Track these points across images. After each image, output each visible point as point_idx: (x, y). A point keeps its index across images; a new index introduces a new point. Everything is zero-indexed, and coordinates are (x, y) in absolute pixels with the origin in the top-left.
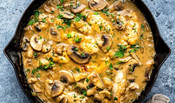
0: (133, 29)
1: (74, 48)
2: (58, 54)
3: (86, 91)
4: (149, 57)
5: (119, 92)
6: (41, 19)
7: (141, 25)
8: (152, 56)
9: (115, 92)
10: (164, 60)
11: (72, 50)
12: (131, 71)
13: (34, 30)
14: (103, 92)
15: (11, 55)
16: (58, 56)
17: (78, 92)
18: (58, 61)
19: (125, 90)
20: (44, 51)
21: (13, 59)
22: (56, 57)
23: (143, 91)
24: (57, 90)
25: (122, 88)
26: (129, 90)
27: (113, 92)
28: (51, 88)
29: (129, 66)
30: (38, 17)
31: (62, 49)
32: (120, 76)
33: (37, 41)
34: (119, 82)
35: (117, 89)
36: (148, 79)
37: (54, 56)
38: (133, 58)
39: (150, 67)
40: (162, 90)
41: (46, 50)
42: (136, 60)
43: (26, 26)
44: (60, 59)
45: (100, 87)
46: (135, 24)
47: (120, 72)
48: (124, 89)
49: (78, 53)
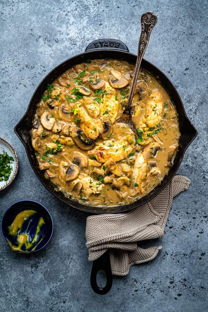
0: (153, 110)
1: (80, 131)
2: (65, 136)
3: (103, 177)
4: (173, 140)
5: (140, 177)
6: (54, 96)
7: (164, 103)
8: (176, 138)
9: (136, 177)
10: (189, 142)
11: (77, 133)
12: (153, 154)
13: (47, 107)
14: (121, 178)
15: (22, 134)
16: (65, 138)
17: (94, 178)
18: (65, 143)
19: (146, 176)
20: (54, 132)
21: (24, 138)
22: (63, 139)
23: (166, 175)
24: (72, 173)
25: (143, 173)
26: (150, 176)
27: (133, 177)
28: (65, 171)
29: (151, 149)
30: (51, 93)
31: (69, 130)
32: (141, 160)
33: (49, 119)
34: (139, 167)
35: (137, 175)
36: (171, 164)
37: (61, 138)
38: (155, 141)
39: (174, 151)
40: (182, 170)
41: (56, 130)
42: (158, 143)
43: (39, 102)
44: (67, 141)
45: (118, 175)
46: (156, 105)
47: (140, 156)
48: (145, 174)
49: (82, 138)
